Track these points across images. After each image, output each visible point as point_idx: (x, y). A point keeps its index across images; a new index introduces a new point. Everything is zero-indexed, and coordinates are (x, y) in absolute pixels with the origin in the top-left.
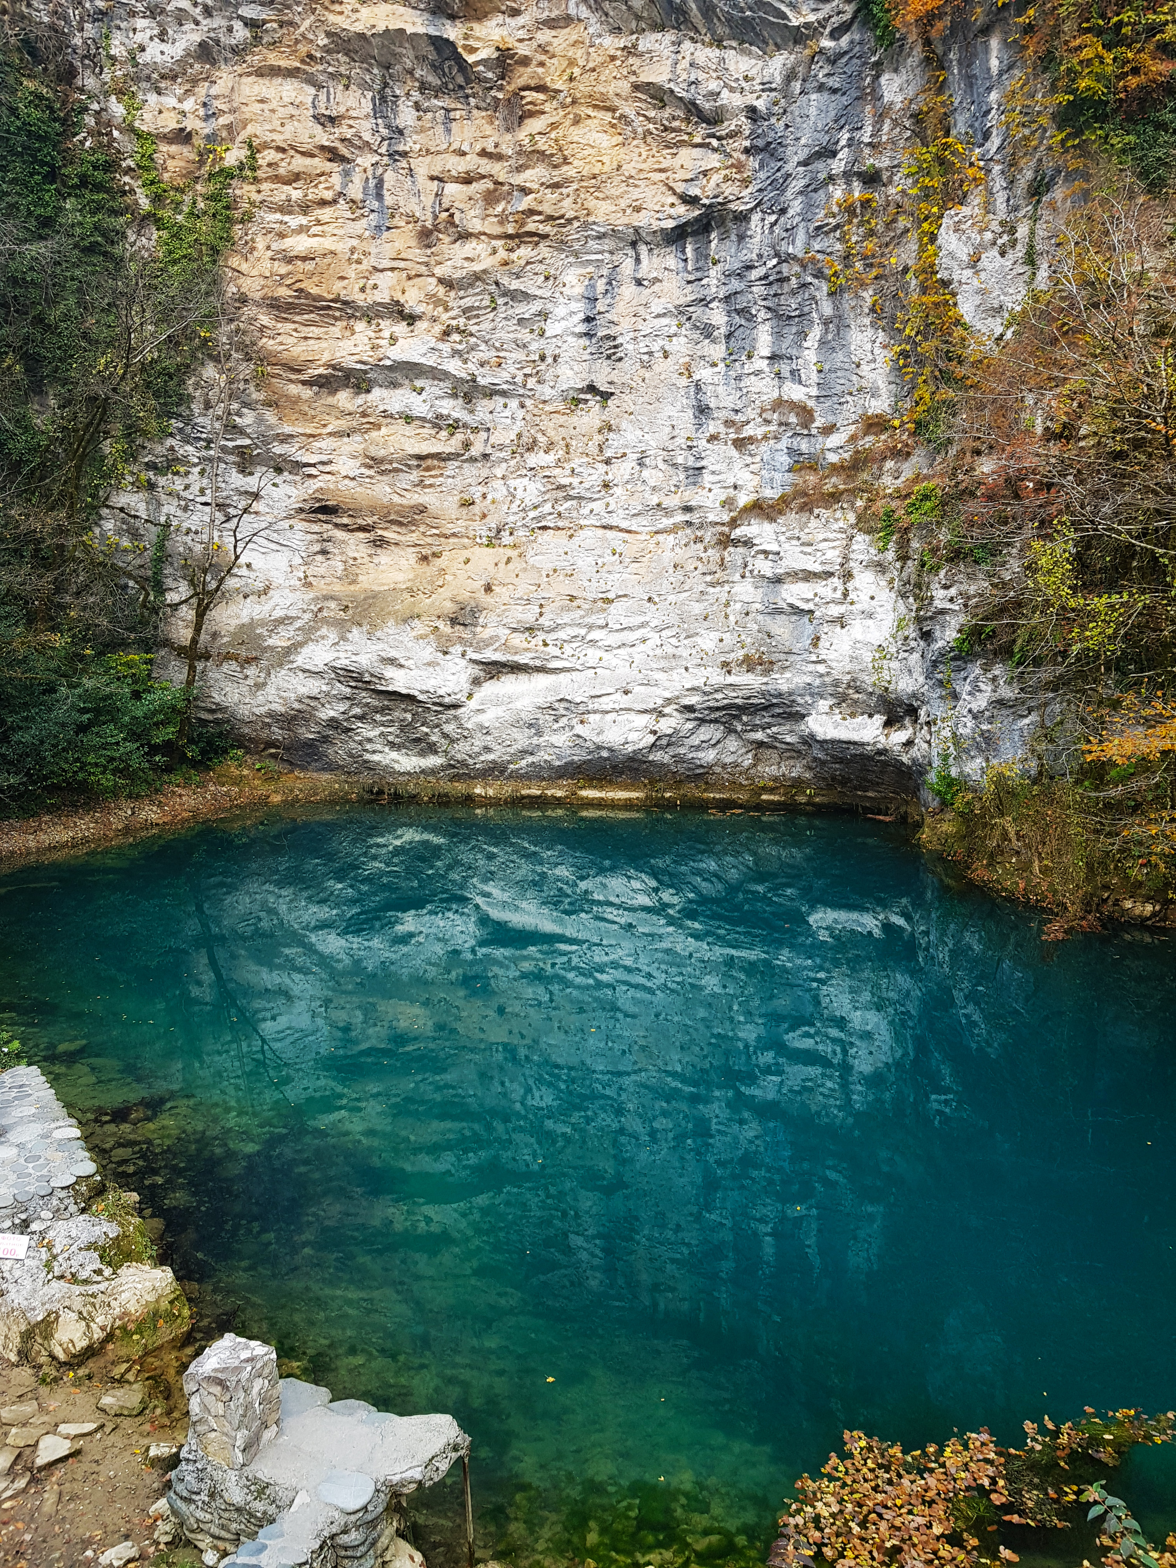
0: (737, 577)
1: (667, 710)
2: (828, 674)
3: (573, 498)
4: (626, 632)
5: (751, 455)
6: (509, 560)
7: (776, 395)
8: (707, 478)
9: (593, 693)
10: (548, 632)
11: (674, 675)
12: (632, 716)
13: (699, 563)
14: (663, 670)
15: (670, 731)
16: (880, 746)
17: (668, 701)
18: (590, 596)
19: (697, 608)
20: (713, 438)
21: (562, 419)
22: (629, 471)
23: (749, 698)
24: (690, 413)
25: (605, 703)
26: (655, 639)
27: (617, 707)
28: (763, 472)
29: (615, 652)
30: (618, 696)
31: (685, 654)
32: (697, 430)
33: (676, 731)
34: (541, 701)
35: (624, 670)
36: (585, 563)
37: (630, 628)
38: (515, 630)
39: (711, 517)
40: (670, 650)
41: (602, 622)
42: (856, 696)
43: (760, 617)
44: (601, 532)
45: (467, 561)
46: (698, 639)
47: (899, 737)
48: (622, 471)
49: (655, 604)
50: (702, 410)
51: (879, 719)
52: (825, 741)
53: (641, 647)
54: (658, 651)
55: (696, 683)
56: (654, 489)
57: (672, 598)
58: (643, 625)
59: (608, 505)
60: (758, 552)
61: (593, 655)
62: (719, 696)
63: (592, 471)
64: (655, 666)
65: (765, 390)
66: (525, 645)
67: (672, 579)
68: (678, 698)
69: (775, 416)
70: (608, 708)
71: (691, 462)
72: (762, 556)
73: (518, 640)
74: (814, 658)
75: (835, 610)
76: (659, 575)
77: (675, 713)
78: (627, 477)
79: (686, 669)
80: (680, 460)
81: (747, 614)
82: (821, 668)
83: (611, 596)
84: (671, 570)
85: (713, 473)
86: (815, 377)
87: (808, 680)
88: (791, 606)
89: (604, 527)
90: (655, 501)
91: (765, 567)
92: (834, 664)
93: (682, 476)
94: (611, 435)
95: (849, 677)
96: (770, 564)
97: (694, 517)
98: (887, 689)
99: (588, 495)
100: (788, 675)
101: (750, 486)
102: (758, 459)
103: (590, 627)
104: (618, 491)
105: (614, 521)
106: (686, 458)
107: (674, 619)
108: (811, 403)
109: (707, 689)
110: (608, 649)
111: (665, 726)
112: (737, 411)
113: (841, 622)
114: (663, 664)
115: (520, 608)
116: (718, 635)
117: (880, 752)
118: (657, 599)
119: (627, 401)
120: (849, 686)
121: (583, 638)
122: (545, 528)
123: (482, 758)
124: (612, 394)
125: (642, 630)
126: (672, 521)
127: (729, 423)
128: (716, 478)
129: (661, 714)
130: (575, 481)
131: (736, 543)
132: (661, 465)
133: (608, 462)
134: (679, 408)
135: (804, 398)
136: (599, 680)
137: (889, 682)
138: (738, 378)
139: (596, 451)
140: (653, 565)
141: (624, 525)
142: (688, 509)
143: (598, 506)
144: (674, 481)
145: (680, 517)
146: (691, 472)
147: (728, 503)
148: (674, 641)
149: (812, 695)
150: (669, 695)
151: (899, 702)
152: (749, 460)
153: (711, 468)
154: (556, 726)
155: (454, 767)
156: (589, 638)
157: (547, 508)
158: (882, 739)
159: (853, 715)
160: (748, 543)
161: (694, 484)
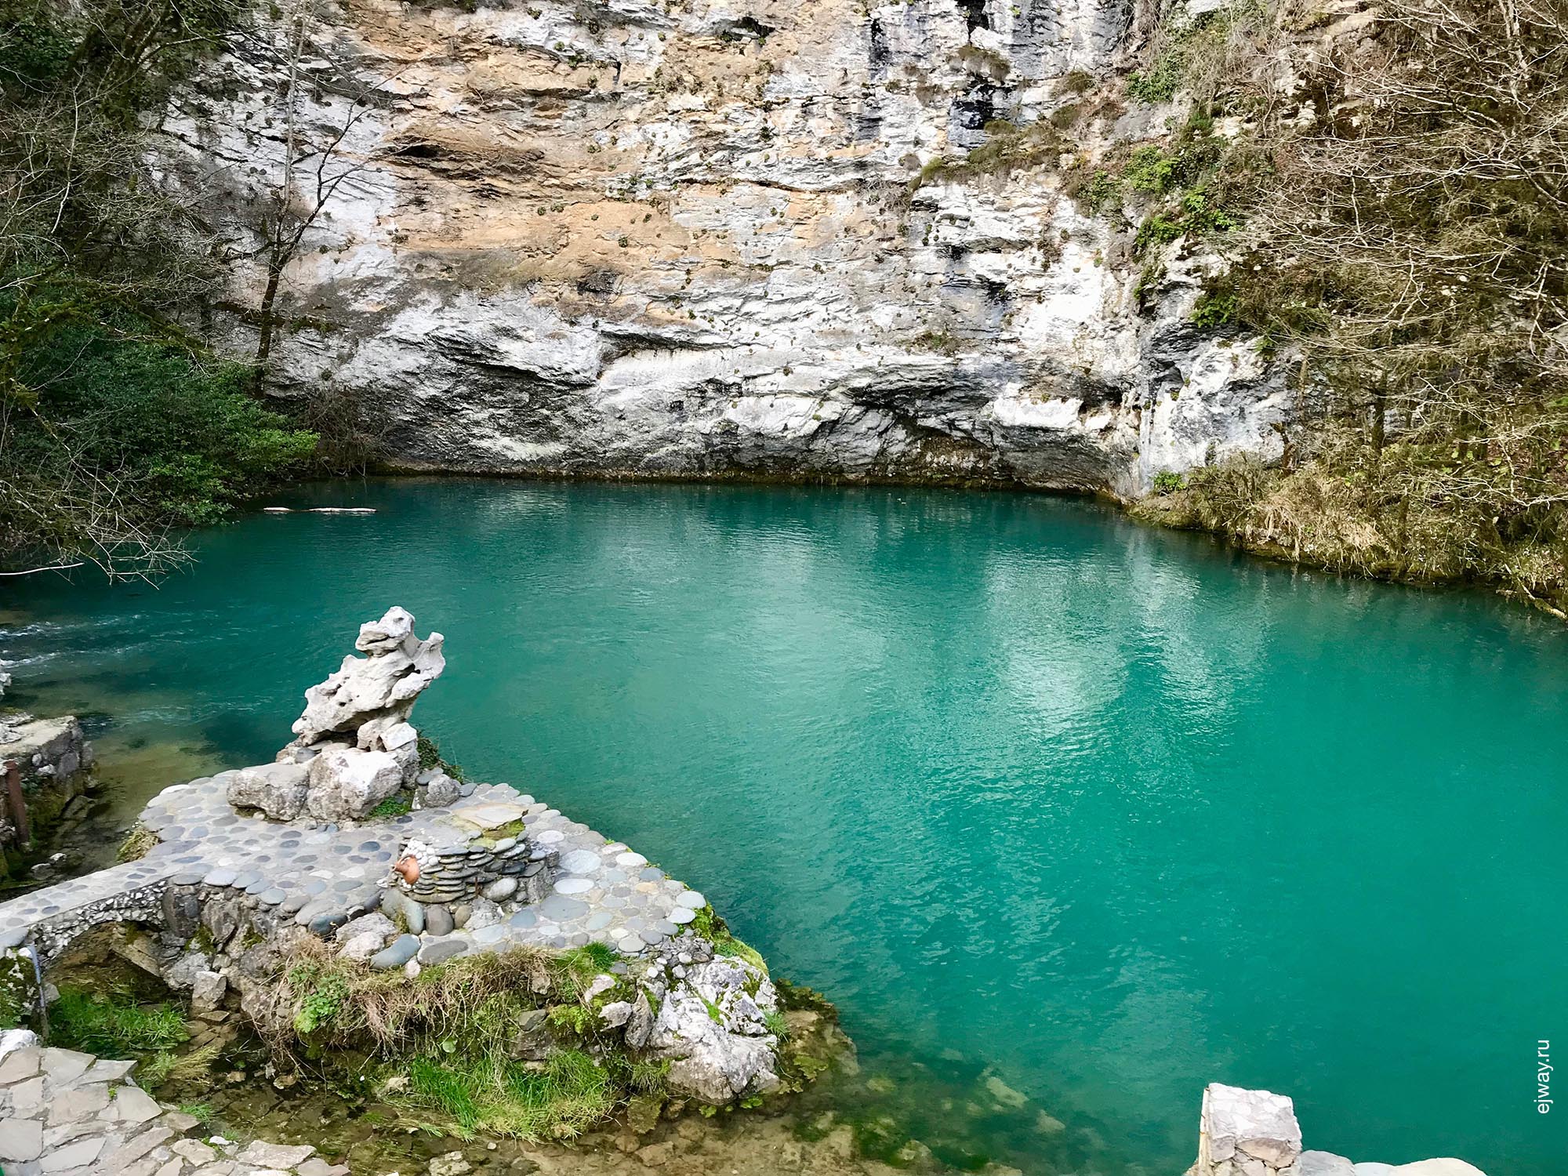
0: (919, 244)
1: (833, 393)
2: (1021, 353)
3: (725, 148)
4: (787, 305)
5: (936, 108)
6: (648, 217)
7: (964, 40)
8: (884, 132)
9: (748, 374)
10: (696, 302)
11: (843, 354)
12: (793, 399)
13: (874, 228)
14: (830, 348)
15: (835, 417)
16: (1075, 432)
17: (835, 383)
18: (746, 262)
19: (872, 279)
20: (893, 86)
21: (713, 56)
22: (792, 119)
23: (927, 380)
24: (866, 56)
25: (761, 385)
26: (821, 312)
27: (774, 388)
28: (950, 127)
29: (774, 326)
30: (780, 377)
31: (857, 329)
32: (873, 76)
33: (842, 416)
34: (686, 381)
35: (783, 347)
36: (740, 224)
37: (794, 301)
38: (655, 299)
39: (888, 176)
40: (838, 325)
41: (760, 292)
42: (1050, 378)
43: (944, 291)
44: (758, 188)
45: (595, 218)
46: (872, 314)
47: (1096, 422)
48: (783, 119)
49: (822, 272)
50: (880, 55)
51: (1075, 403)
52: (1013, 427)
53: (806, 322)
54: (825, 327)
55: (868, 363)
56: (822, 141)
57: (842, 266)
58: (806, 298)
59: (767, 158)
60: (943, 217)
61: (747, 330)
62: (893, 378)
63: (749, 118)
64: (822, 343)
65: (952, 34)
66: (668, 316)
67: (841, 244)
68: (846, 379)
69: (965, 65)
70: (765, 390)
71: (867, 112)
72: (947, 222)
73: (659, 311)
74: (1005, 336)
75: (1031, 284)
76: (828, 241)
77: (841, 397)
78: (789, 127)
79: (859, 347)
80: (853, 109)
81: (929, 285)
82: (1013, 348)
83: (770, 262)
84: (842, 235)
85: (891, 125)
86: (1010, 23)
87: (999, 360)
88: (979, 277)
89: (761, 184)
90: (822, 154)
91: (952, 234)
92: (1027, 344)
93: (855, 128)
94: (772, 77)
95: (1044, 357)
96: (958, 231)
97: (870, 176)
98: (1087, 371)
99: (745, 145)
100: (975, 354)
101: (933, 143)
102: (944, 112)
103: (747, 298)
104: (778, 142)
105: (773, 176)
106: (860, 107)
107: (842, 290)
108: (1005, 54)
109: (881, 370)
110: (767, 323)
111: (829, 412)
112: (919, 57)
113: (1038, 296)
114: (832, 340)
115: (662, 274)
116: (896, 309)
117: (1073, 439)
118: (824, 268)
119: (789, 39)
120: (1043, 367)
121: (738, 310)
122: (691, 181)
123: (614, 446)
124: (772, 30)
125: (805, 303)
126: (842, 178)
127: (911, 70)
128: (893, 132)
129: (826, 398)
130: (729, 128)
131: (918, 205)
132: (831, 114)
133: (767, 108)
134: (854, 49)
135: (996, 46)
136: (754, 358)
137: (1092, 363)
138: (922, 20)
139: (753, 95)
140: (821, 228)
141: (785, 181)
142: (861, 165)
143: (753, 158)
144: (846, 133)
145: (852, 175)
146: (865, 124)
147: (910, 162)
148: (842, 315)
149: (999, 377)
150: (836, 376)
151: (1101, 385)
152: (934, 113)
153: (889, 120)
154: (702, 410)
155: (579, 455)
156: (744, 310)
157: (694, 158)
158: (1078, 424)
159: (1045, 399)
160: (932, 207)
161: (868, 137)
